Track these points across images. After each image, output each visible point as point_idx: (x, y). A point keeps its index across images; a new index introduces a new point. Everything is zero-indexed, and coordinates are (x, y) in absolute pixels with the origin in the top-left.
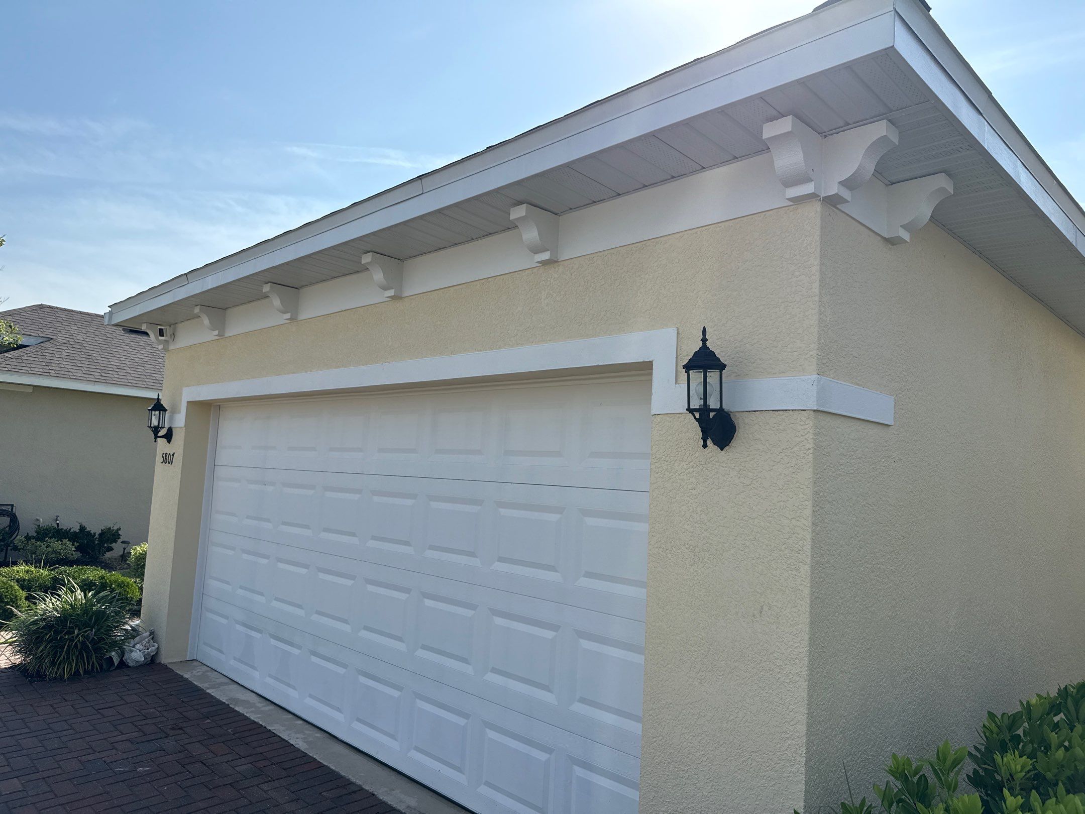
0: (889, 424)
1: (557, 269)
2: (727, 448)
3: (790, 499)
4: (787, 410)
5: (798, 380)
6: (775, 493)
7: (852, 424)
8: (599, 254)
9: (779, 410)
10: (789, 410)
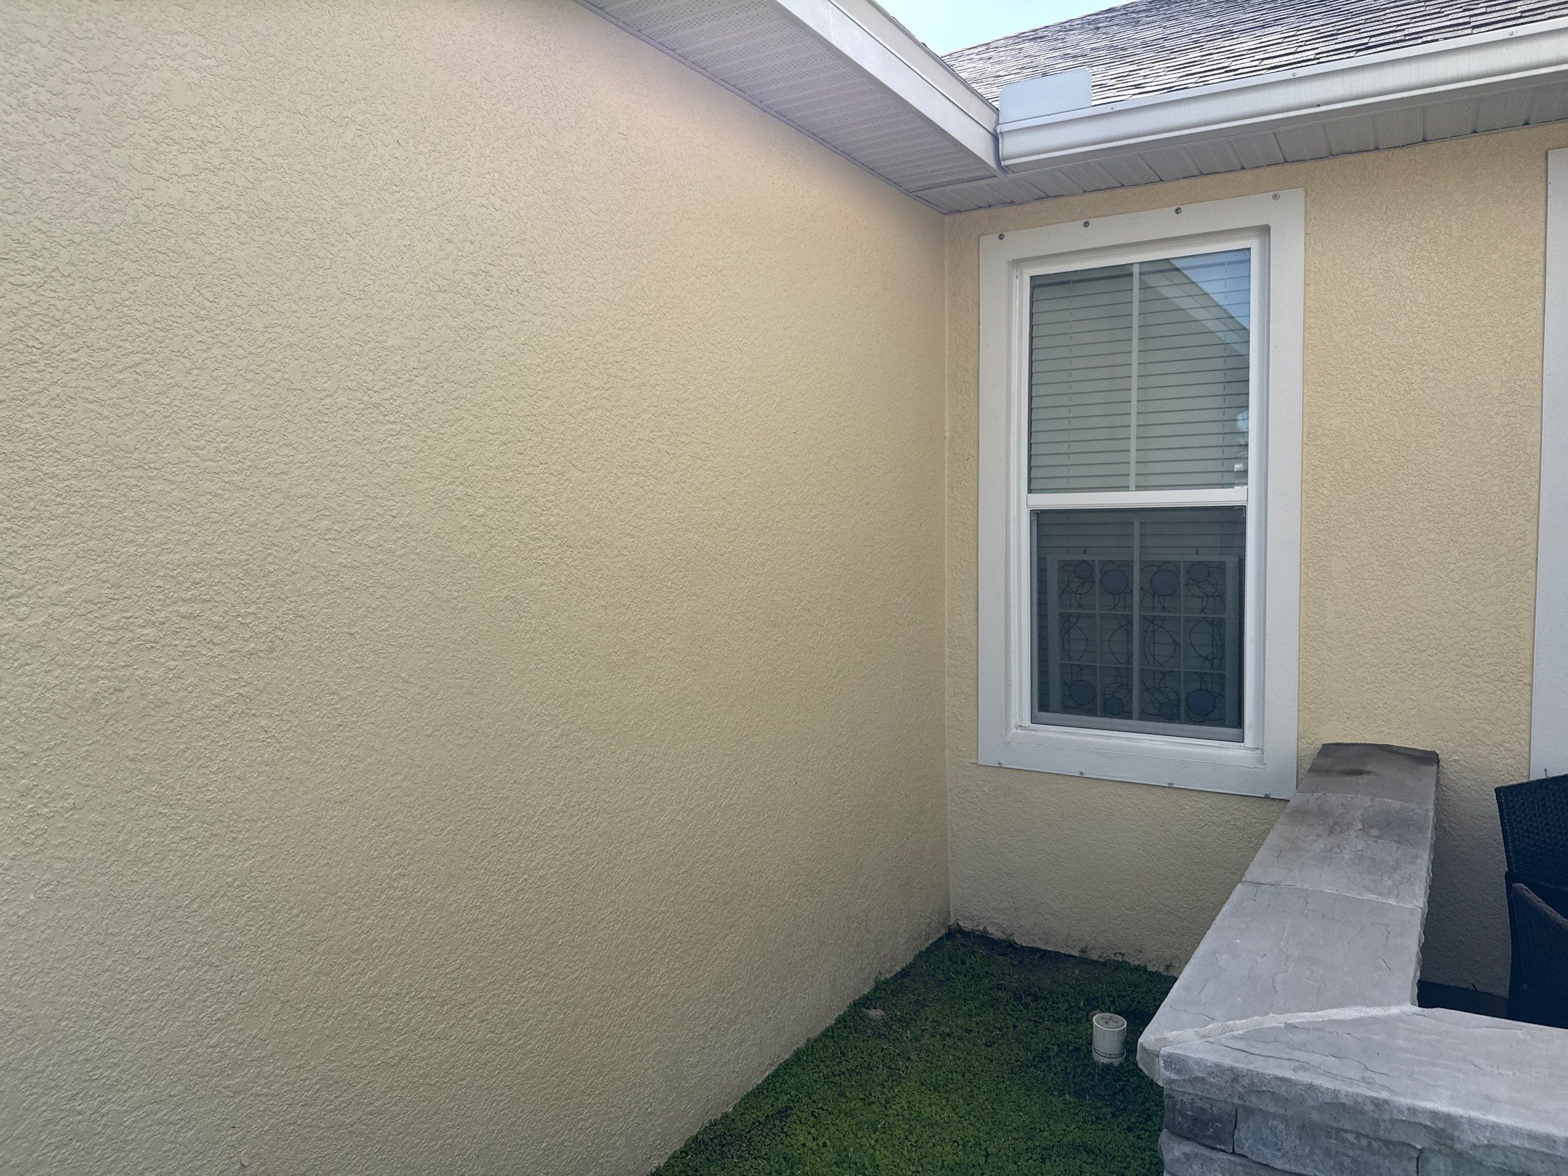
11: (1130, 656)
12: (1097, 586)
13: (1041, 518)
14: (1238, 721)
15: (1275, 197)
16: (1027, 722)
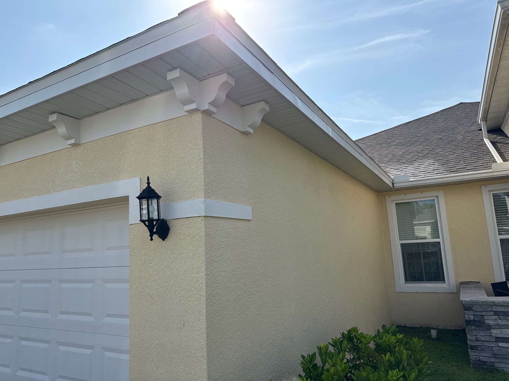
0: (250, 219)
1: (80, 148)
2: (166, 239)
3: (195, 263)
4: (192, 217)
5: (196, 201)
6: (189, 260)
7: (228, 221)
8: (101, 139)
9: (189, 217)
10: (193, 217)
11: (422, 270)
12: (414, 257)
13: (402, 245)
14: (444, 280)
15: (438, 191)
16: (404, 284)
